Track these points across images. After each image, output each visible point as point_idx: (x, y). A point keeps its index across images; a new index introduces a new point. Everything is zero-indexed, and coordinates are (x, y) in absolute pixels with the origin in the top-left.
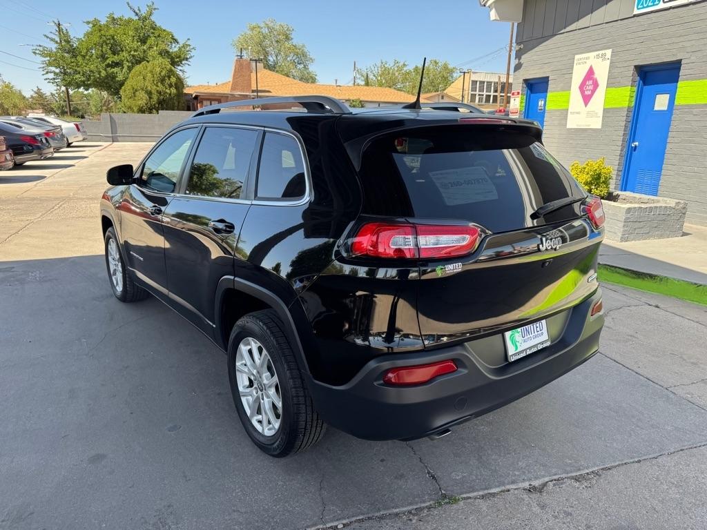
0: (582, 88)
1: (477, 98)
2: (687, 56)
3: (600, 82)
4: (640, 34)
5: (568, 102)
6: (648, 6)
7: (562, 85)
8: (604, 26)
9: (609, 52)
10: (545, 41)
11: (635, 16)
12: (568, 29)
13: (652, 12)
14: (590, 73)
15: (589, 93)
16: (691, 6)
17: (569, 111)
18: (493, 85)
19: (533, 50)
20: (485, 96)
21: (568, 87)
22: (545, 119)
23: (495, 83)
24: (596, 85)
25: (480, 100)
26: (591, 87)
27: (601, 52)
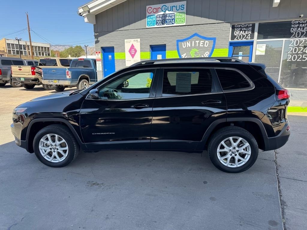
0: (130, 51)
1: (12, 52)
2: (167, 43)
3: (137, 49)
4: (150, 34)
5: (125, 56)
6: (151, 26)
7: (121, 50)
8: (135, 30)
9: (139, 40)
10: (109, 33)
11: (147, 28)
12: (120, 29)
13: (153, 28)
14: (133, 46)
15: (133, 53)
16: (166, 28)
17: (126, 60)
18: (22, 46)
19: (104, 36)
20: (16, 51)
21: (124, 51)
22: (115, 63)
23: (23, 46)
24: (136, 51)
25: (14, 53)
26: (134, 52)
27: (136, 39)
